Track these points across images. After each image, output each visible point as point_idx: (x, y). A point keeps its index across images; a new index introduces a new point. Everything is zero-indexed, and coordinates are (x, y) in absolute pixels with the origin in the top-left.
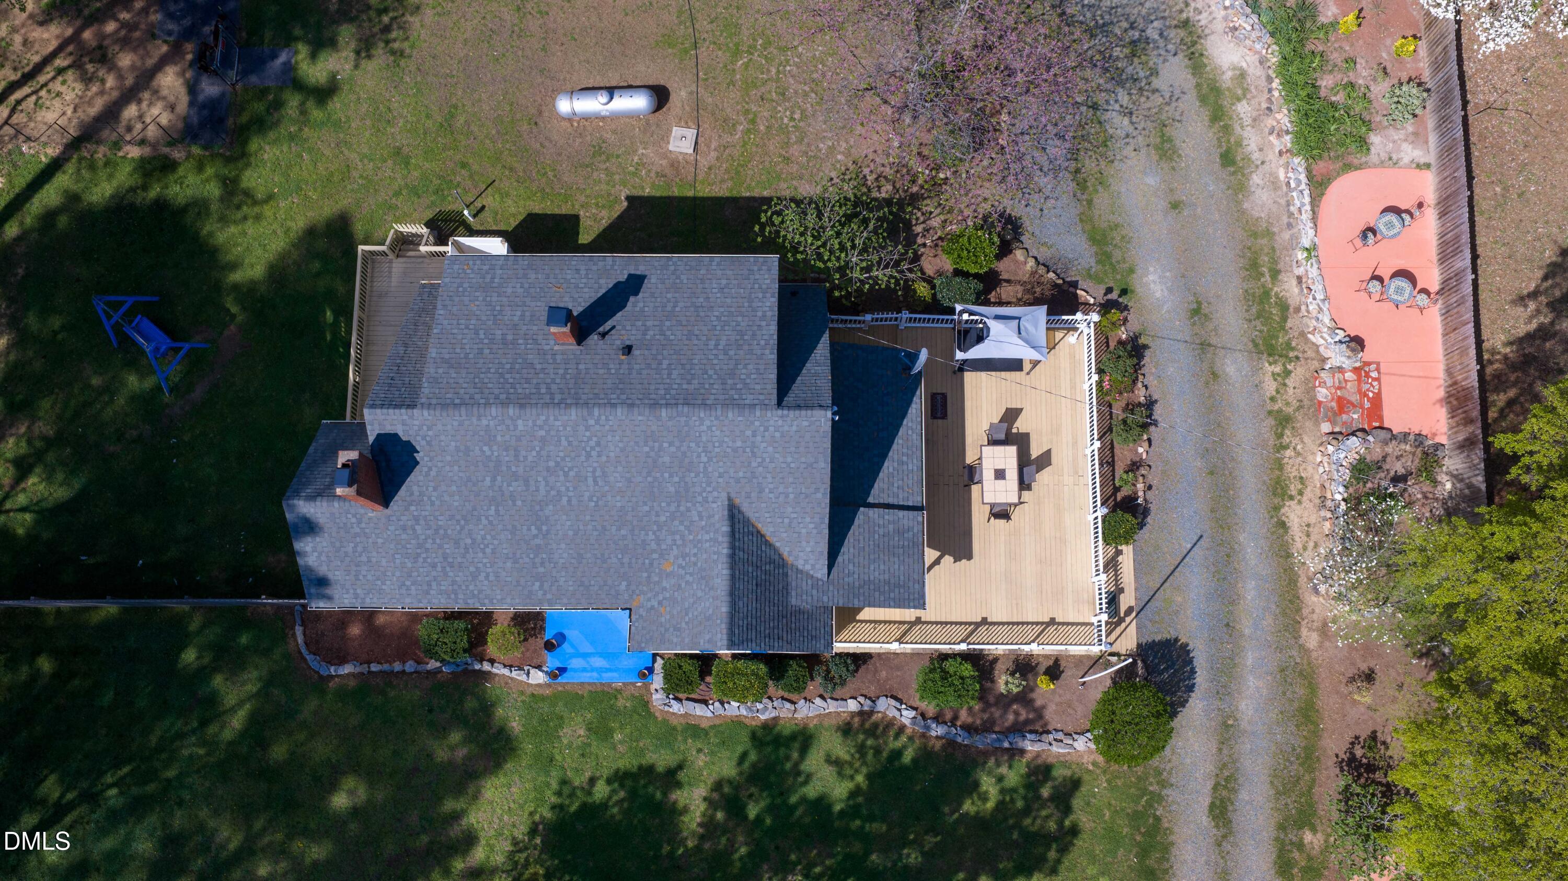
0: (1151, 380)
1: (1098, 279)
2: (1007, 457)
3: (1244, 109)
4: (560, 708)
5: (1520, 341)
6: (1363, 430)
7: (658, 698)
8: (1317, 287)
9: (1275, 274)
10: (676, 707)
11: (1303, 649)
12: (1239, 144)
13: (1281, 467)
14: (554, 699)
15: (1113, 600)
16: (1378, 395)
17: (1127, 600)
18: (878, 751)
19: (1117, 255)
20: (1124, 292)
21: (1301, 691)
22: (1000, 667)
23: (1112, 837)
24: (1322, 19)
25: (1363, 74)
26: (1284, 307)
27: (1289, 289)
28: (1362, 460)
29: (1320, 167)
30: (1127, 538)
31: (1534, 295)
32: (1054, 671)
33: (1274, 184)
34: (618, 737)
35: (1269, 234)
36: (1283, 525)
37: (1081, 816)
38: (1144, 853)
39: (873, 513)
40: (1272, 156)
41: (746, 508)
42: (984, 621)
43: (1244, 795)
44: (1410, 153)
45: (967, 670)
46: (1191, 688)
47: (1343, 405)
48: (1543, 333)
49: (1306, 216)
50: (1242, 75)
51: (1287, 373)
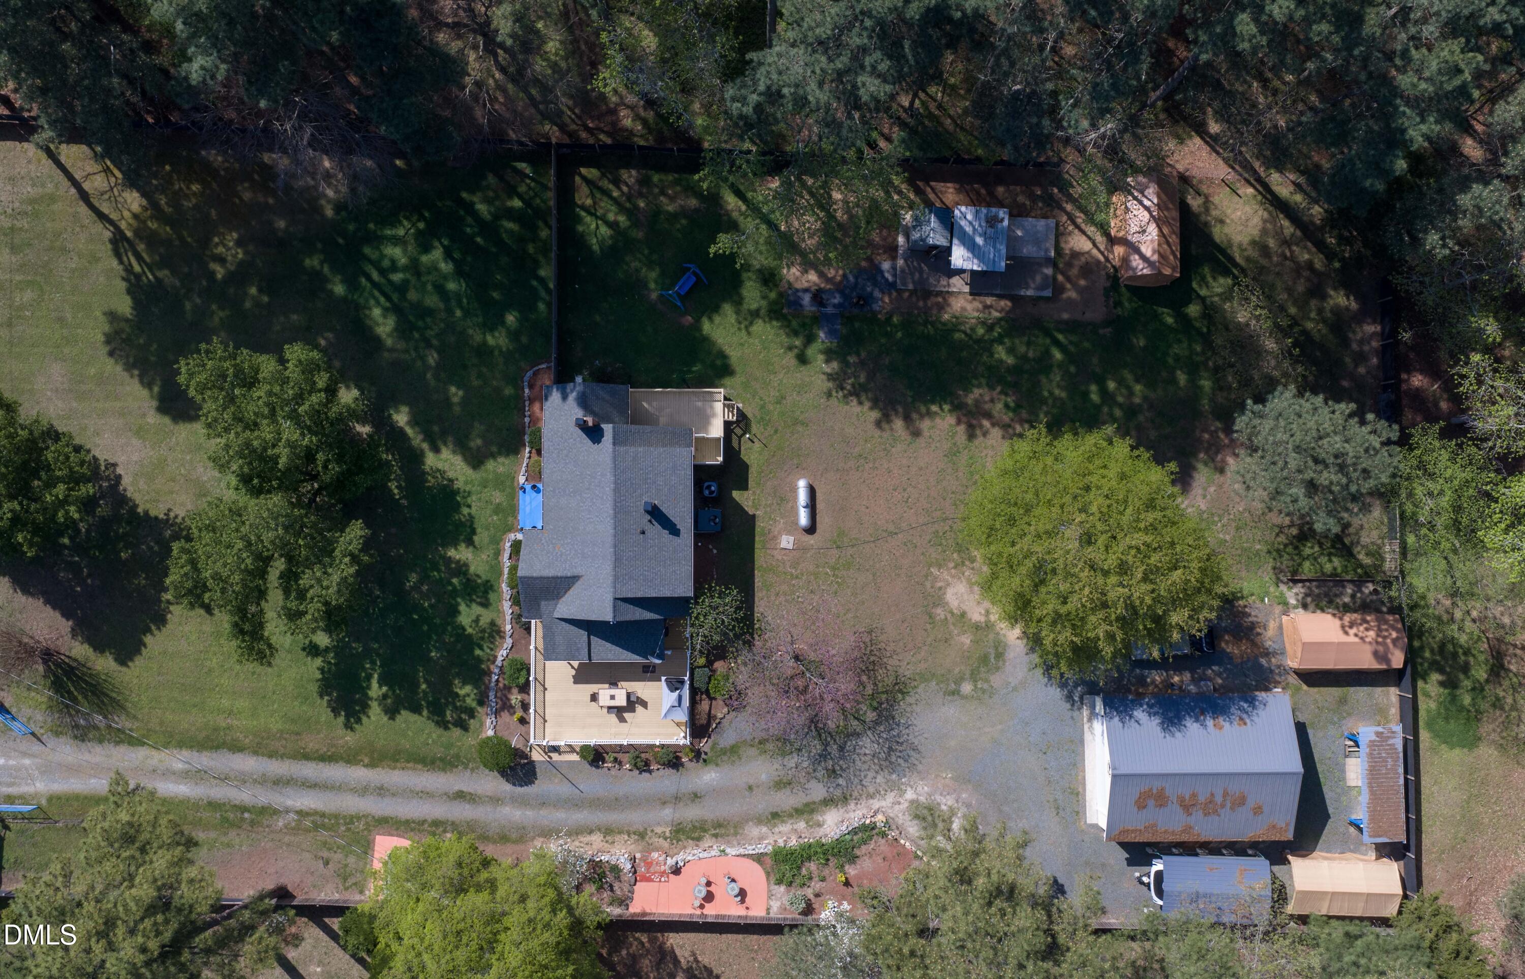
0: (662, 772)
1: (712, 748)
2: (621, 701)
3: (802, 825)
4: (508, 490)
5: (673, 950)
6: (635, 872)
7: (512, 536)
8: (705, 855)
9: (716, 836)
10: (508, 545)
11: (533, 839)
12: (783, 822)
13: (620, 833)
14: (513, 488)
15: (555, 749)
16: (652, 880)
17: (555, 756)
18: (483, 638)
19: (725, 758)
20: (705, 761)
21: (514, 836)
22: (525, 696)
23: (450, 746)
24: (847, 867)
25: (816, 885)
26: (699, 839)
27: (707, 842)
28: (621, 870)
29: (769, 861)
30: (583, 757)
31: (696, 960)
32: (523, 721)
33: (761, 839)
34: (495, 518)
35: (736, 834)
36: (591, 832)
37: (456, 732)
38: (442, 760)
39: (585, 637)
40: (776, 837)
41: (579, 582)
42: (545, 689)
43: (467, 806)
44: (775, 905)
45: (522, 681)
46: (514, 785)
47: (649, 865)
48: (677, 963)
49: (742, 851)
50: (819, 825)
51: (666, 839)
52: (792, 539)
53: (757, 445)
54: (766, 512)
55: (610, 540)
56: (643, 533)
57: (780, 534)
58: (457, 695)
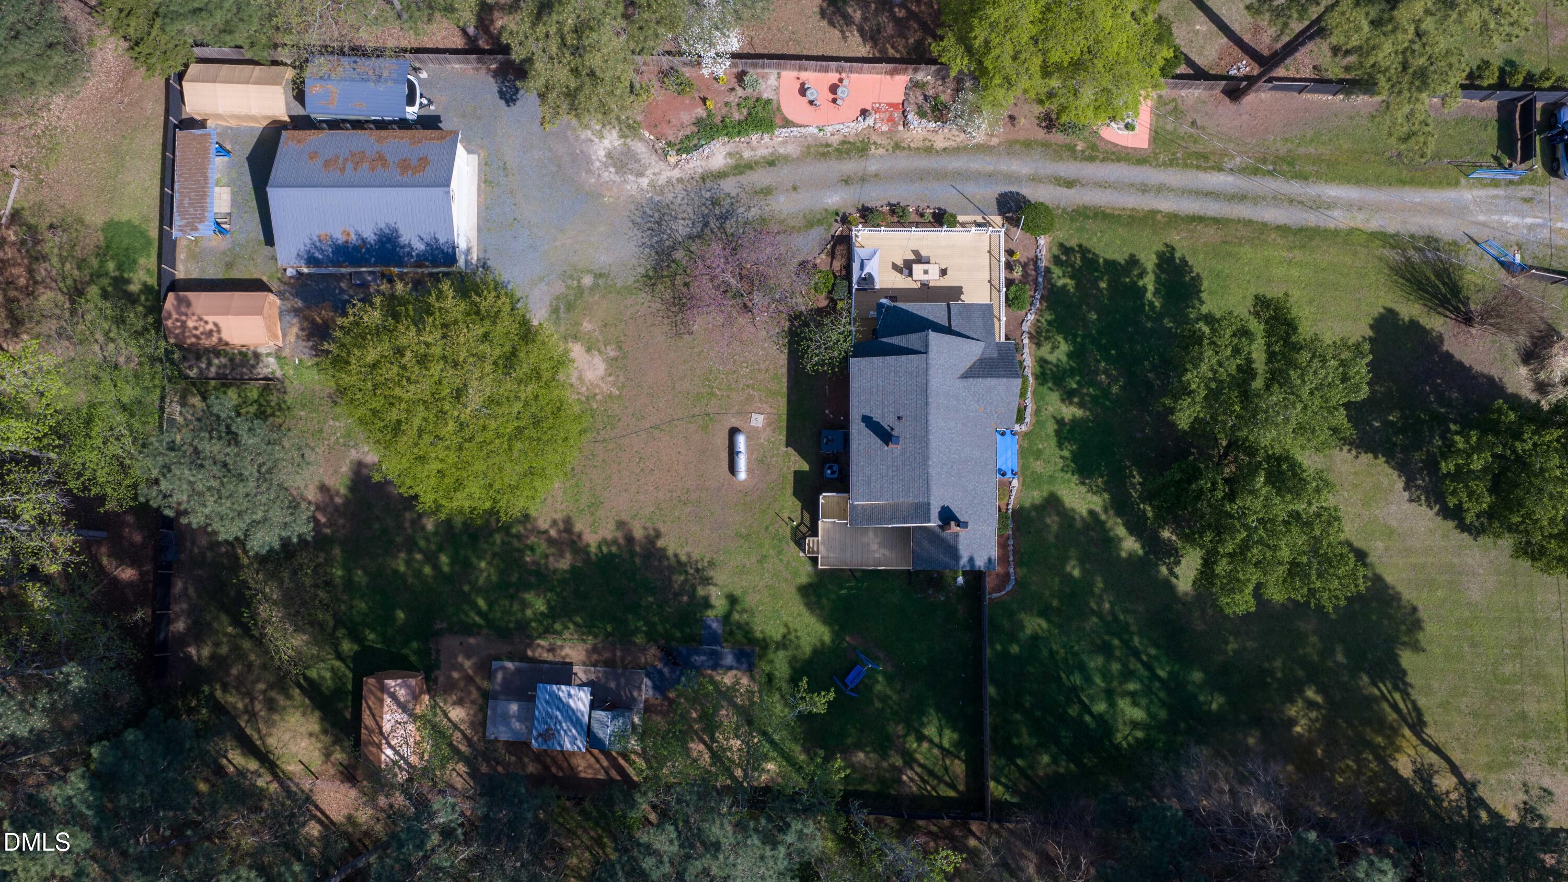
0: (878, 204)
1: (830, 226)
2: (918, 269)
3: (747, 154)
4: (1028, 473)
5: (865, 40)
6: (903, 112)
7: (1024, 428)
8: (838, 127)
9: (828, 145)
10: (1027, 420)
11: (999, 145)
12: (764, 158)
13: (918, 149)
14: (1024, 476)
15: (979, 225)
16: (888, 104)
17: (979, 219)
18: (1048, 331)
19: (818, 216)
20: (837, 214)
21: (1018, 147)
22: (1010, 276)
23: (1081, 230)
24: (704, 115)
25: (733, 99)
26: (844, 142)
27: (835, 140)
28: (917, 113)
29: (778, 121)
30: (954, 216)
31: (842, 32)
32: (1010, 252)
33: (785, 142)
34: (1040, 446)
35: (809, 147)
36: (945, 149)
37: (1073, 243)
38: (1088, 217)
39: (953, 324)
40: (771, 143)
41: (961, 372)
42: (990, 282)
43: (1062, 174)
44: (772, 81)
45: (1013, 288)
46: (1018, 194)
47: (891, 120)
48: (861, 31)
49: (803, 130)
50: (729, 154)
51: (875, 143)
52: (753, 423)
53: (785, 515)
54: (778, 449)
55: (932, 410)
56: (899, 418)
57: (764, 428)
58: (1072, 278)
